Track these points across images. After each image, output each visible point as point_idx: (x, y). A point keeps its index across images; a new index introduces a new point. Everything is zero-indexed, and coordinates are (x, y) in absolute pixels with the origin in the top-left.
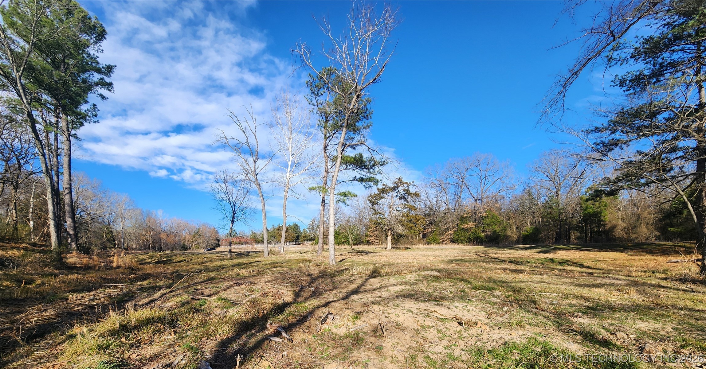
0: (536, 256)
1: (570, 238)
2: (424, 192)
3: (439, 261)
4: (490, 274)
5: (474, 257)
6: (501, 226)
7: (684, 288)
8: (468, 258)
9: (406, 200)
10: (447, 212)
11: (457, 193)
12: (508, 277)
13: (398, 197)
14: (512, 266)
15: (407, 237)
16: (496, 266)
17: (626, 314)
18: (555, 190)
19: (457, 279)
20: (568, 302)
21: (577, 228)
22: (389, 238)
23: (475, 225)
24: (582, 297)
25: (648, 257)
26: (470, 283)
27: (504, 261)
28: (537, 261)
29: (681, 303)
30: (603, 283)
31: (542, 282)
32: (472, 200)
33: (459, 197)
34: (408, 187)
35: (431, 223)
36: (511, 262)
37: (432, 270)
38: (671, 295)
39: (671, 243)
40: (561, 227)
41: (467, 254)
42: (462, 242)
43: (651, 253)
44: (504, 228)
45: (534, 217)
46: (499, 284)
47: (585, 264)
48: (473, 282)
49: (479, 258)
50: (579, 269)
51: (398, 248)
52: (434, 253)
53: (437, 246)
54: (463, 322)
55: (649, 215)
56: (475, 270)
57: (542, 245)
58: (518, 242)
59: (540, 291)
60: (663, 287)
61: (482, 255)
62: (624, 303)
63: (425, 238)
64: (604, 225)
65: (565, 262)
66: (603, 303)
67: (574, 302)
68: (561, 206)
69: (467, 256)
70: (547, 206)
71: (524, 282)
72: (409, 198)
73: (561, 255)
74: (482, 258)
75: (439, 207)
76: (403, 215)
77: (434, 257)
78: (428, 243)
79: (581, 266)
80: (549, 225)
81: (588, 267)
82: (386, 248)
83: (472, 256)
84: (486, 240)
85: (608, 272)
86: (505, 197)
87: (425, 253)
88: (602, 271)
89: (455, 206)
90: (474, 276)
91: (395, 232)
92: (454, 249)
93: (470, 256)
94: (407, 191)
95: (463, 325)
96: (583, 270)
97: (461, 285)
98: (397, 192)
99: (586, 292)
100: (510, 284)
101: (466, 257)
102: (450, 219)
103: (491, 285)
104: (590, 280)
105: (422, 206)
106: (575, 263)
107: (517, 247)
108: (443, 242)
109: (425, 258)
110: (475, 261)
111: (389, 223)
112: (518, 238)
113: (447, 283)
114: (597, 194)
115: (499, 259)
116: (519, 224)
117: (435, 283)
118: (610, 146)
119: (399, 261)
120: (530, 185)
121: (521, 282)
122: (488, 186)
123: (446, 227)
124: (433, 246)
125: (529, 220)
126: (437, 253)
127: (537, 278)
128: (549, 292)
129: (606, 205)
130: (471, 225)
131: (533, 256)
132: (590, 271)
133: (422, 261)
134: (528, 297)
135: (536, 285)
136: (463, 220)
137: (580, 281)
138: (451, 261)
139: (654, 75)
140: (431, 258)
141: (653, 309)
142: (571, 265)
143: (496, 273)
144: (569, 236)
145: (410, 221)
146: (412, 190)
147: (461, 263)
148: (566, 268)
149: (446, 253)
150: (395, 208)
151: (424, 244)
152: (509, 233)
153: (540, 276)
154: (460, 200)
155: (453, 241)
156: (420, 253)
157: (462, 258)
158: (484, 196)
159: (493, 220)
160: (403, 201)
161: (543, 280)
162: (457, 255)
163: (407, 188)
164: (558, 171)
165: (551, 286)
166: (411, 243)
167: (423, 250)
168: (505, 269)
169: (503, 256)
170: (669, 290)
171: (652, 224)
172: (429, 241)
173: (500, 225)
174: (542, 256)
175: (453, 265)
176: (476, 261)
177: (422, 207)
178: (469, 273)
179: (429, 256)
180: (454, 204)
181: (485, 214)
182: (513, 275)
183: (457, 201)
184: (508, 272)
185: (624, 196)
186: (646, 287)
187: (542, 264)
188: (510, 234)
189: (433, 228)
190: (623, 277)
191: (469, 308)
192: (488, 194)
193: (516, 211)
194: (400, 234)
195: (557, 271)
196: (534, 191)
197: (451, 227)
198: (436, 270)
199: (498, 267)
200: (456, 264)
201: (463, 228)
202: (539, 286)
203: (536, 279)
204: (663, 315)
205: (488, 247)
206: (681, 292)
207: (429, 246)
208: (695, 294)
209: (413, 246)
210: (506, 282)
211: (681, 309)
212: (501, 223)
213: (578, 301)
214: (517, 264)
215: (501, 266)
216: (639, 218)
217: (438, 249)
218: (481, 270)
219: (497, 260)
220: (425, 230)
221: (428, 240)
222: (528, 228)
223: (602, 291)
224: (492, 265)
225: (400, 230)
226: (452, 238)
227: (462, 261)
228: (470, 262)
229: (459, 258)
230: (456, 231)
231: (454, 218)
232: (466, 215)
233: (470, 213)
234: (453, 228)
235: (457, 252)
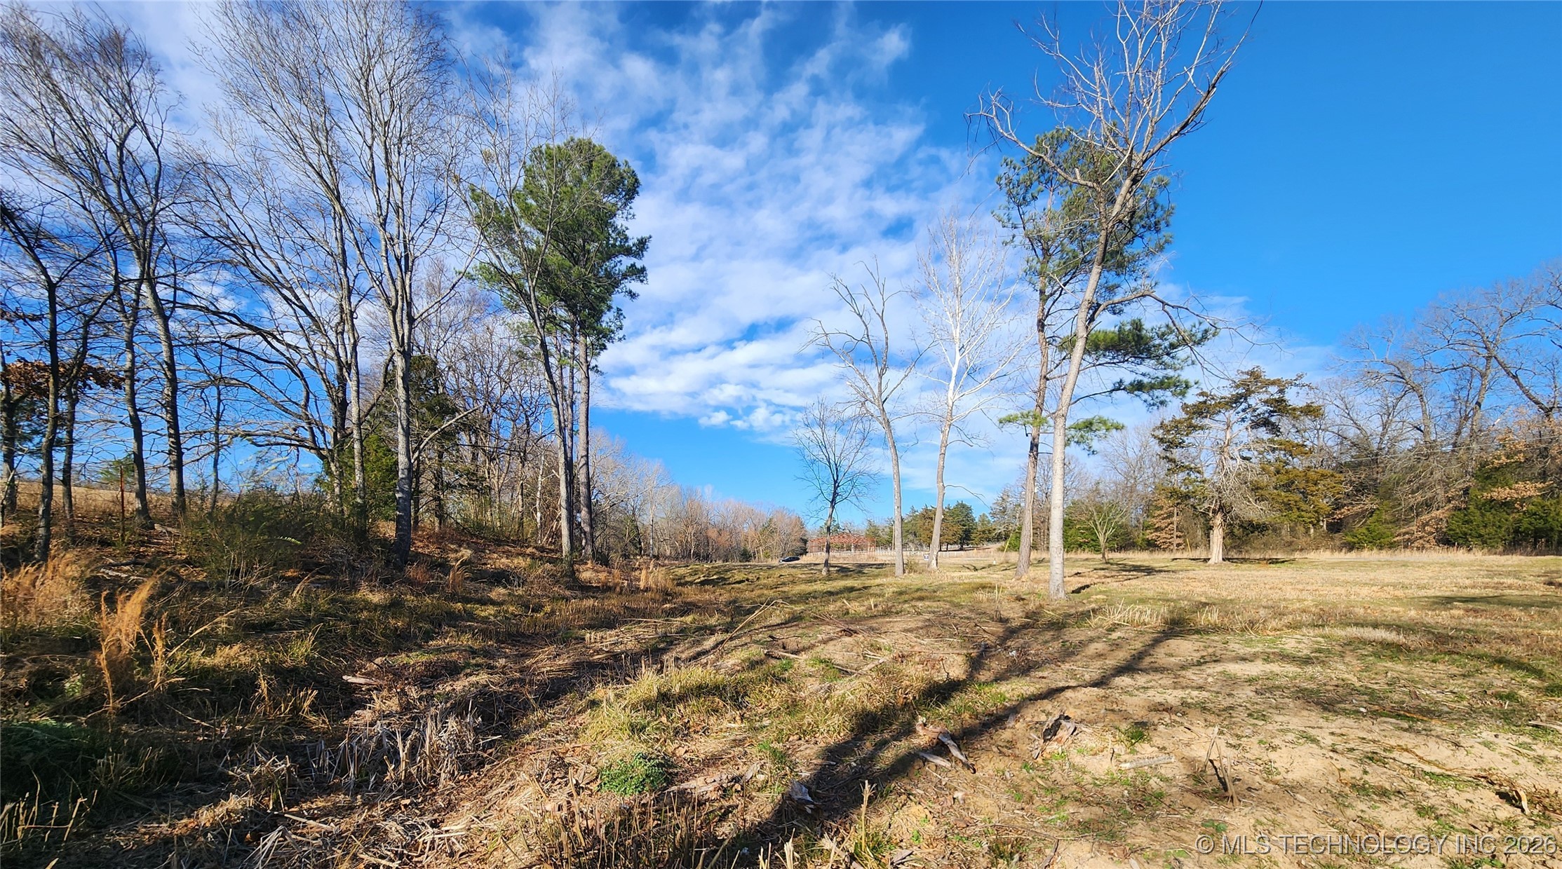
2: (1338, 402)
3: (1398, 599)
5: (1540, 590)
8: (1516, 592)
9: (1274, 429)
10: (1428, 452)
11: (1463, 394)
13: (1247, 423)
15: (1275, 530)
19: (1478, 656)
22: (1217, 536)
23: (1540, 490)
26: (1539, 674)
32: (1532, 412)
33: (1473, 405)
34: (1281, 391)
35: (1361, 489)
37: (1375, 626)
41: (1509, 581)
42: (1485, 542)
48: (1548, 670)
51: (1244, 560)
52: (1372, 575)
53: (1385, 555)
54: (1522, 793)
56: (1552, 631)
63: (1338, 531)
69: (1510, 588)
72: (1285, 424)
75: (1394, 440)
76: (1263, 469)
77: (1374, 588)
78: (1351, 547)
82: (1206, 560)
83: (1531, 588)
87: (1338, 574)
89: (1458, 434)
90: (1552, 651)
91: (1237, 517)
92: (1454, 565)
93: (1519, 588)
94: (1279, 406)
95: (1524, 804)
97: (1499, 679)
98: (1244, 410)
101: (1508, 592)
102: (1437, 475)
105: (1329, 440)
108: (1407, 544)
109: (1340, 590)
110: (1547, 603)
111: (1216, 495)
113: (1441, 667)
117: (1389, 664)
119: (1251, 594)
123: (1419, 497)
124: (1367, 555)
126: (1387, 575)
130: (1530, 490)
133: (1331, 598)
136: (1488, 474)
138: (1447, 602)
140: (1365, 591)
145: (1288, 486)
146: (1295, 398)
147: (1488, 607)
149: (1423, 576)
150: (1236, 453)
151: (1333, 549)
154: (1478, 415)
155: (1447, 540)
156: (1323, 573)
157: (1490, 592)
160: (1263, 433)
162: (1468, 582)
163: (1277, 396)
166: (1290, 546)
167: (1333, 566)
172: (1355, 540)
175: (1455, 612)
176: (1554, 603)
177: (1330, 443)
178: (1524, 641)
179: (1356, 583)
180: (1452, 428)
183: (1466, 418)
189: (1368, 503)
191: (1540, 752)
194: (1251, 523)
197: (1441, 496)
198: (1388, 627)
200: (1467, 610)
201: (1492, 500)
207: (1353, 556)
209: (1297, 555)
217: (1389, 564)
220: (1338, 508)
221: (1349, 539)
225: (1254, 511)
226: (1445, 530)
227: (1489, 603)
228: (1526, 605)
229: (1477, 591)
230: (1460, 510)
231: (1454, 469)
232: (1504, 460)
233: (1520, 452)
234: (1449, 501)
235: (1465, 574)
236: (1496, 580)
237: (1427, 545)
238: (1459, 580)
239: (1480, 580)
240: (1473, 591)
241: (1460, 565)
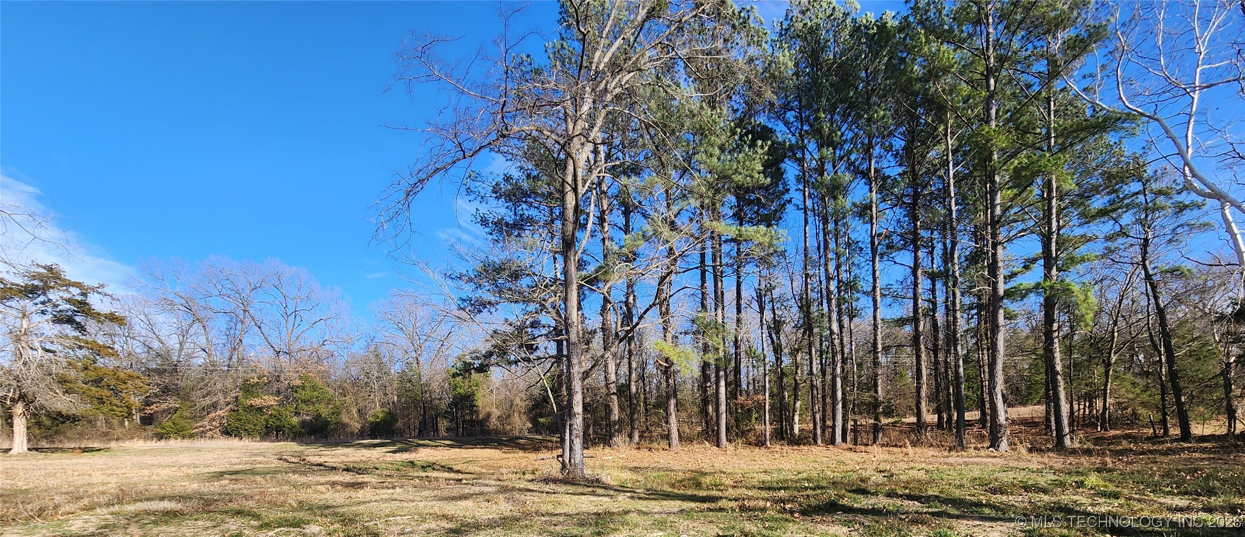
0: (390, 457)
1: (437, 430)
2: (142, 317)
3: (188, 476)
4: (303, 495)
5: (275, 464)
6: (330, 406)
7: (547, 490)
8: (263, 466)
9: (81, 328)
10: (211, 369)
11: (232, 332)
12: (337, 497)
13: (49, 317)
14: (348, 478)
15: (90, 422)
16: (319, 478)
17: (492, 531)
18: (414, 354)
19: (227, 512)
20: (426, 526)
21: (446, 415)
22: (20, 425)
23: (277, 401)
24: (445, 517)
25: (521, 454)
26: (257, 517)
27: (334, 468)
28: (390, 466)
29: (544, 508)
30: (472, 492)
31: (393, 500)
32: (269, 352)
33: (238, 341)
34: (84, 294)
35: (166, 391)
36: (347, 470)
37: (162, 498)
38: (536, 499)
39: (541, 437)
40: (425, 412)
41: (260, 459)
42: (249, 434)
43: (523, 448)
44: (335, 410)
45: (386, 394)
46: (318, 512)
47: (456, 468)
48: (264, 514)
49: (286, 465)
50: (446, 475)
51: (56, 450)
52: (174, 459)
53: (186, 443)
55: (521, 403)
56: (274, 490)
57: (400, 439)
58: (362, 435)
59: (388, 516)
60: (530, 490)
61: (293, 460)
62: (491, 517)
63: (150, 424)
64: (477, 412)
65: (429, 466)
66: (469, 521)
67: (433, 525)
68: (423, 381)
69: (260, 463)
70: (403, 378)
71: (364, 503)
72: (91, 326)
73: (424, 455)
74: (293, 465)
75: (190, 356)
76: (70, 364)
77: (174, 469)
78: (160, 437)
79: (450, 470)
80: (408, 409)
81: (458, 472)
82: (7, 450)
83: (271, 463)
84: (303, 430)
85: (480, 476)
86: (336, 354)
87: (149, 460)
88: (473, 476)
89: (230, 359)
90: (269, 503)
91: (43, 407)
92: (231, 449)
93: (267, 463)
94: (83, 307)
96: (452, 475)
97: (235, 525)
98: (43, 303)
99: (450, 508)
100: (339, 510)
101: (258, 466)
102: (219, 386)
103: (301, 515)
104: (457, 490)
105: (138, 349)
106: (443, 467)
107: (359, 444)
108: (202, 435)
109: (146, 472)
110: (276, 472)
111: (14, 383)
112: (362, 427)
113: (200, 523)
114: (467, 369)
115: (325, 466)
116: (361, 404)
117: (164, 528)
118: (480, 306)
119: (52, 482)
120: (376, 340)
121: (359, 503)
122: (301, 329)
123: (208, 401)
124: (173, 443)
125: (377, 397)
126: (185, 459)
127: (385, 493)
128: (401, 515)
129: (477, 385)
130: (270, 400)
131: (385, 458)
132: (460, 476)
133: (136, 480)
134: (367, 528)
135: (383, 506)
136: (248, 389)
137: (446, 493)
138: (221, 475)
139: (515, 226)
140: (165, 472)
141: (518, 520)
142: (438, 470)
143: (316, 492)
144: (437, 427)
145: (97, 382)
146: (98, 304)
147: (245, 477)
148: (429, 474)
149: (209, 457)
150: (37, 344)
151: (146, 438)
152: (345, 419)
153: (391, 491)
154: (241, 349)
155: (227, 432)
156: (135, 459)
157: (248, 467)
158: (296, 347)
159: (316, 393)
160: (68, 329)
161: (394, 497)
162: (237, 461)
163: (80, 298)
164: (418, 325)
165: (406, 504)
166: (106, 436)
167: (144, 452)
168: (333, 484)
169: (334, 460)
170: (535, 494)
171: (525, 413)
172: (164, 431)
173: (328, 404)
174: (399, 457)
175: (224, 482)
176: (280, 471)
177: (138, 350)
178: (257, 497)
179: (160, 466)
180: (227, 354)
181: (298, 382)
182: (347, 493)
183: (235, 349)
184: (339, 488)
185: (497, 374)
186: (515, 493)
187: (398, 470)
188: (348, 421)
189: (172, 402)
190: (494, 483)
192: (302, 344)
193: (355, 383)
194: (60, 414)
195: (418, 481)
196: (383, 350)
197: (222, 401)
198: (171, 498)
199: (323, 480)
200: (231, 480)
201: (251, 406)
202: (386, 508)
203: (384, 497)
204: (526, 526)
205: (307, 444)
206: (545, 495)
207: (162, 444)
208: (556, 495)
209: (113, 444)
210: (333, 507)
211: (543, 515)
212: (329, 400)
213: (439, 523)
214: (357, 473)
215: (327, 479)
216: (512, 405)
217: (188, 449)
218: (286, 488)
219: (322, 468)
220: (149, 405)
221: (159, 430)
222: (376, 412)
223: (469, 503)
224: (310, 478)
225: (63, 403)
226: (226, 425)
227: (246, 474)
228: (264, 473)
229: (241, 466)
230: (234, 411)
231: (229, 383)
232: (256, 380)
233: (265, 376)
234: (227, 405)
235: (237, 455)
236: (253, 458)
237: (215, 436)
238: (232, 460)
239: (244, 459)
240: (238, 466)
241: (235, 449)
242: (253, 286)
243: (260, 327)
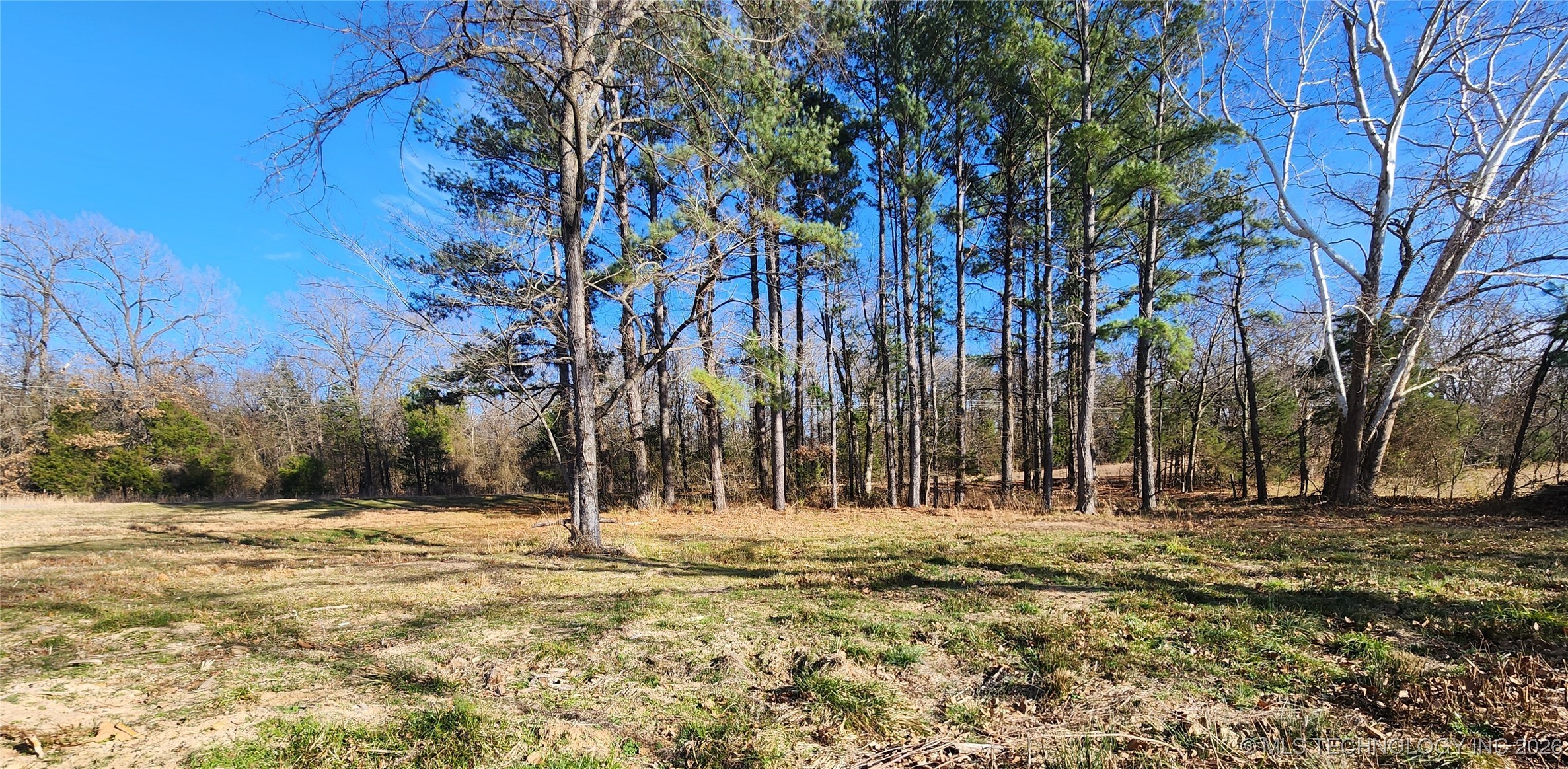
0: (315, 524)
1: (389, 486)
4: (169, 579)
5: (121, 532)
6: (213, 450)
7: (550, 565)
8: (101, 538)
11: (25, 327)
12: (231, 581)
14: (248, 553)
16: (198, 555)
17: (470, 622)
18: (346, 376)
19: (34, 608)
20: (371, 618)
21: (400, 464)
23: (119, 440)
24: (400, 605)
25: (514, 518)
26: (93, 613)
27: (226, 540)
28: (316, 536)
29: (545, 590)
30: (441, 570)
31: (320, 583)
33: (37, 342)
36: (247, 542)
38: (534, 578)
39: (541, 496)
40: (368, 460)
41: (97, 527)
42: (74, 489)
43: (517, 511)
44: (223, 455)
45: (304, 434)
46: (198, 603)
47: (418, 538)
48: (104, 608)
49: (141, 536)
50: (404, 548)
54: (35, 738)
55: (511, 448)
56: (121, 572)
57: (329, 498)
58: (269, 491)
59: (312, 606)
60: (526, 567)
61: (155, 528)
62: (469, 603)
64: (447, 461)
65: (377, 536)
66: (437, 609)
67: (382, 617)
68: (364, 413)
69: (95, 533)
70: (330, 409)
71: (274, 588)
73: (368, 520)
74: (155, 536)
79: (410, 541)
80: (342, 455)
81: (422, 543)
83: (116, 533)
84: (168, 485)
85: (454, 548)
86: (217, 370)
88: (444, 549)
89: (26, 371)
90: (113, 591)
92: (42, 513)
95: (38, 747)
96: (413, 548)
97: (47, 626)
99: (408, 593)
100: (232, 599)
101: (92, 537)
103: (167, 608)
104: (419, 568)
106: (398, 537)
107: (265, 505)
110: (125, 546)
112: (268, 481)
114: (428, 398)
115: (210, 538)
116: (266, 447)
118: (442, 309)
120: (284, 352)
121: (266, 589)
122: (153, 330)
125: (291, 438)
127: (308, 574)
128: (332, 605)
129: (447, 423)
130: (110, 439)
131: (308, 526)
132: (424, 549)
134: (278, 624)
135: (304, 592)
136: (66, 420)
137: (402, 573)
138: (26, 551)
141: (508, 606)
142: (391, 541)
143: (195, 574)
144: (388, 481)
147: (68, 554)
148: (378, 547)
152: (239, 468)
153: (317, 571)
154: (45, 355)
155: (33, 487)
157: (74, 539)
158: (148, 357)
159: (188, 430)
161: (321, 579)
162: (54, 530)
164: (349, 333)
165: (340, 589)
168: (223, 563)
169: (225, 528)
170: (532, 571)
171: (518, 463)
173: (210, 446)
174: (331, 523)
175: (29, 563)
176: (131, 546)
178: (89, 585)
180: (20, 364)
181: (154, 412)
182: (247, 575)
183: (33, 355)
184: (234, 568)
185: (475, 408)
186: (504, 570)
187: (329, 541)
188: (245, 471)
190: (473, 557)
191: (73, 690)
192: (157, 353)
193: (254, 415)
195: (359, 556)
196: (296, 368)
197: (18, 438)
199: (206, 556)
200: (40, 559)
201: (74, 446)
202: (310, 595)
203: (306, 579)
204: (520, 614)
205: (177, 505)
206: (547, 572)
208: (562, 572)
210: (223, 595)
211: (545, 599)
212: (213, 440)
213: (391, 613)
214: (263, 547)
215: (213, 556)
216: (499, 452)
218: (141, 570)
219: (204, 540)
222: (291, 458)
223: (437, 585)
224: (185, 555)
226: (29, 475)
227: (70, 549)
228: (103, 549)
229: (61, 539)
230: (42, 454)
231: (28, 410)
232: (79, 407)
233: (94, 401)
234: (28, 444)
235: (55, 522)
236: (83, 527)
237: (11, 492)
238: (45, 529)
239: (66, 528)
240: (56, 539)
241: (50, 513)
242: (57, 256)
243: (77, 323)
